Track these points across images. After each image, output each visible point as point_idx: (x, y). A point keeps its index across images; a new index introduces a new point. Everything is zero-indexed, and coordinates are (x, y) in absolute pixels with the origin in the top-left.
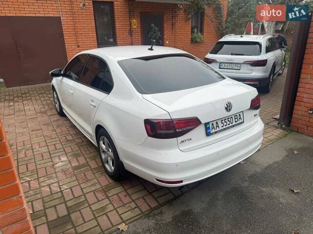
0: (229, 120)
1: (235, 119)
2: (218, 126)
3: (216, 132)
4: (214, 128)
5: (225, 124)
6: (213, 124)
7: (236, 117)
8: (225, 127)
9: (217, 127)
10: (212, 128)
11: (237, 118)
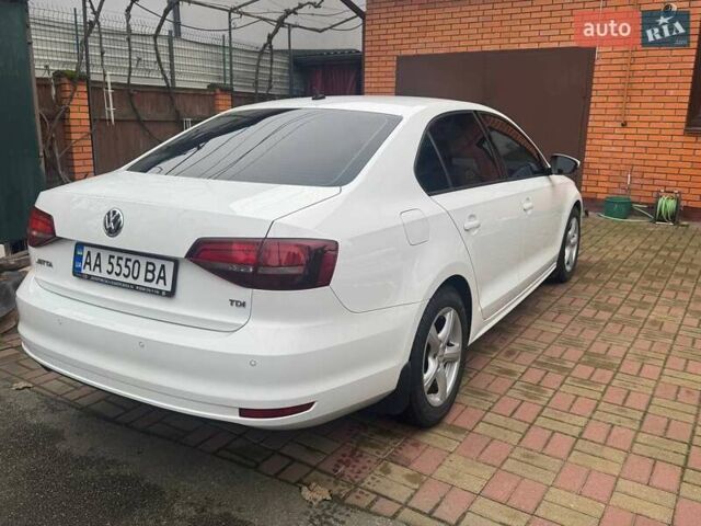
0: (130, 264)
1: (147, 271)
2: (99, 266)
3: (89, 278)
4: (89, 264)
5: (117, 269)
6: (89, 253)
7: (151, 268)
8: (113, 277)
9: (96, 265)
10: (86, 263)
11: (153, 272)
